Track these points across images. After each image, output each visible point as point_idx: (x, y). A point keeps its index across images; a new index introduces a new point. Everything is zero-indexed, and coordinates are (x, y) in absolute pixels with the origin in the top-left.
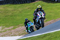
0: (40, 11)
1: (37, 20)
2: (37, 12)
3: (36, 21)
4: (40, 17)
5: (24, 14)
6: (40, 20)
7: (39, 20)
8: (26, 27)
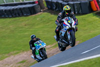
0: (68, 16)
1: (63, 32)
2: (63, 18)
3: (61, 33)
4: (67, 27)
5: (19, 34)
6: (68, 33)
7: (66, 32)
8: (33, 50)
